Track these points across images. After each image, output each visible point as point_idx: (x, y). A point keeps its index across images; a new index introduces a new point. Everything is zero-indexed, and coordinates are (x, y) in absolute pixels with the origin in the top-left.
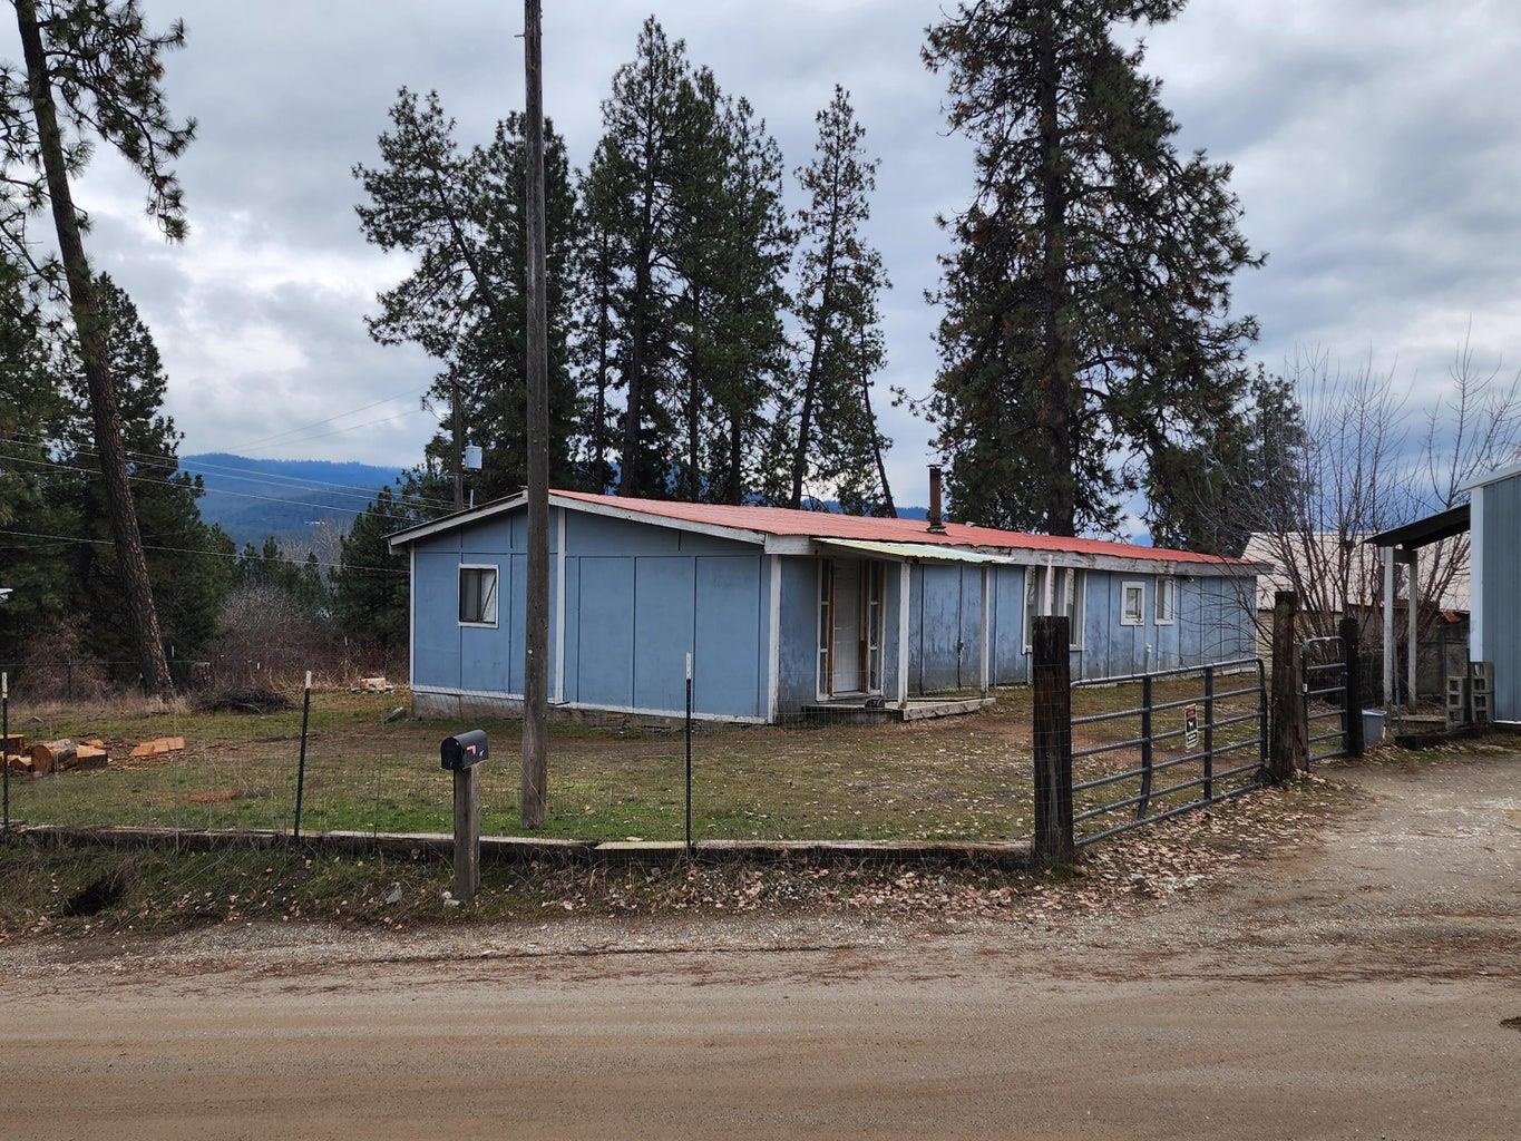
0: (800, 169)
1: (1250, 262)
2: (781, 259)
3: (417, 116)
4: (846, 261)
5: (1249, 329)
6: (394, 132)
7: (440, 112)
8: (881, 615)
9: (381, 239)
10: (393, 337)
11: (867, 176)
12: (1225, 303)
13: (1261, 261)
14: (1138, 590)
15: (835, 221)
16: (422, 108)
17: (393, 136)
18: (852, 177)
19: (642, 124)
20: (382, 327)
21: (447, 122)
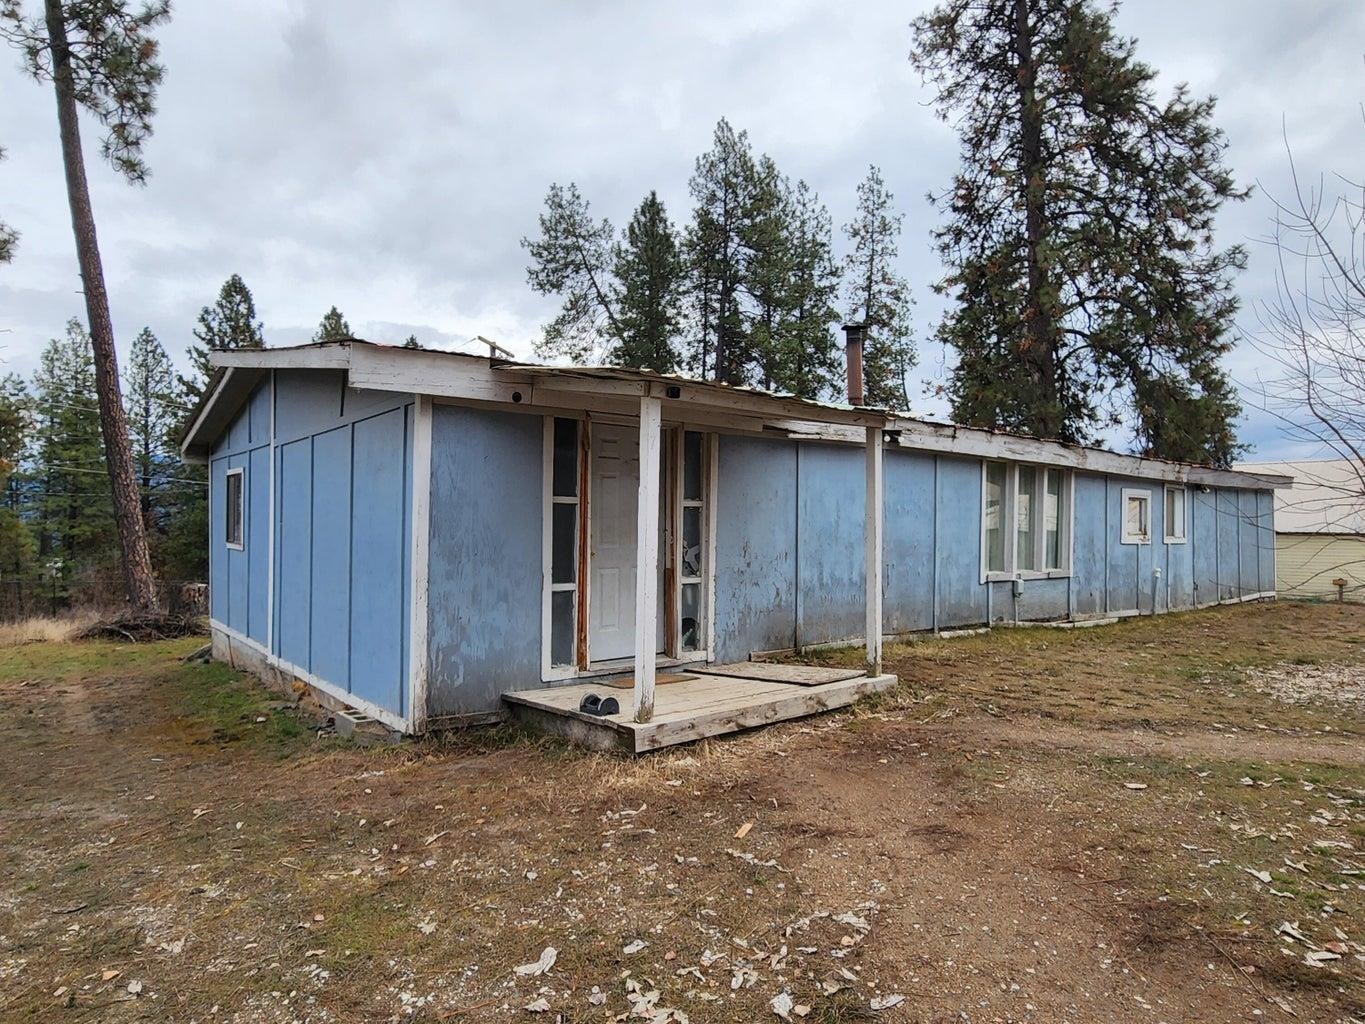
0: (846, 225)
1: (1235, 196)
2: (832, 288)
3: (564, 203)
4: (883, 286)
5: (1236, 257)
6: (547, 213)
7: (578, 197)
8: (708, 524)
9: (541, 286)
10: (550, 354)
11: (895, 226)
12: (1208, 239)
13: (1246, 194)
14: (1141, 500)
15: (872, 260)
16: (567, 196)
17: (546, 217)
18: (885, 228)
19: (720, 194)
20: (544, 348)
21: (584, 203)
